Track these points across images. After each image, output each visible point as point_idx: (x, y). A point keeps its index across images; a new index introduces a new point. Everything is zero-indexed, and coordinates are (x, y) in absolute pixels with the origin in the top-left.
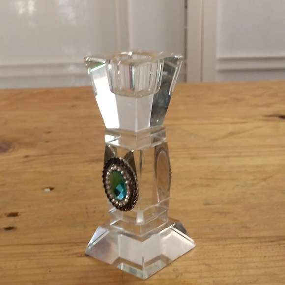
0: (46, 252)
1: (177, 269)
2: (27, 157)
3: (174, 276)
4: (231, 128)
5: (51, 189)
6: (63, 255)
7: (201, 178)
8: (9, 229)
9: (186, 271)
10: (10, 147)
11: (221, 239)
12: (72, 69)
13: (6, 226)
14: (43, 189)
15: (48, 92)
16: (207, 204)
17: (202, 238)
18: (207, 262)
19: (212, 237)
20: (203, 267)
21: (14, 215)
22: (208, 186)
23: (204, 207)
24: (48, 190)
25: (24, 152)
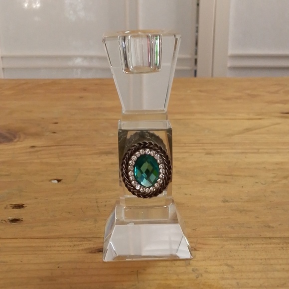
0: (54, 246)
1: (197, 269)
2: (33, 147)
3: (193, 276)
4: (247, 124)
5: (59, 181)
6: (72, 250)
7: (218, 174)
8: (15, 221)
9: (206, 272)
10: (15, 137)
11: (243, 238)
12: (78, 62)
13: (11, 218)
14: (50, 181)
15: (54, 82)
16: (225, 201)
17: (222, 237)
18: (229, 262)
19: (232, 235)
20: (225, 268)
21: (20, 206)
22: (226, 182)
23: (222, 204)
24: (56, 182)
25: (30, 142)
